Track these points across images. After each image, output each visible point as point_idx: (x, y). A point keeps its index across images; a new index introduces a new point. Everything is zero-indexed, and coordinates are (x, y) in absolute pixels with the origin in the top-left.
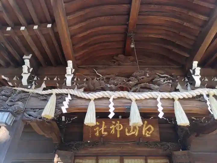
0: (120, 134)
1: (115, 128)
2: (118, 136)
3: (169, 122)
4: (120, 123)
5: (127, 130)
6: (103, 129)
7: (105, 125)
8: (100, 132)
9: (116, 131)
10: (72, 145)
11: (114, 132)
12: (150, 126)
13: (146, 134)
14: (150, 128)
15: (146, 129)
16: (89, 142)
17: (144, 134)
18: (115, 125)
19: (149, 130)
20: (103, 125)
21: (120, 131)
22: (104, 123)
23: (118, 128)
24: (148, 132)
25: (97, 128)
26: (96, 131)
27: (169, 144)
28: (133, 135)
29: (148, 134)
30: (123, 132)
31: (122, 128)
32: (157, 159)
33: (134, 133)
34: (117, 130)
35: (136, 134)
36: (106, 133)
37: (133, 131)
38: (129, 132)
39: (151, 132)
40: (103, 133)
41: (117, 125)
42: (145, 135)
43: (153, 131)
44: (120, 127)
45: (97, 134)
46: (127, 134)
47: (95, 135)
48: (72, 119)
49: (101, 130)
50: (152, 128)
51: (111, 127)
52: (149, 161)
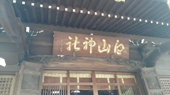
0: (93, 50)
1: (88, 44)
2: (91, 52)
3: (134, 44)
4: (93, 40)
5: (99, 47)
6: (75, 44)
7: (78, 40)
8: (72, 47)
9: (89, 47)
10: (39, 58)
11: (86, 48)
13: (117, 52)
14: (121, 46)
15: (118, 47)
17: (115, 51)
18: (88, 41)
19: (120, 48)
20: (76, 41)
21: (93, 48)
22: (76, 38)
23: (91, 44)
24: (119, 50)
25: (70, 43)
26: (68, 46)
28: (106, 52)
29: (119, 52)
30: (95, 49)
31: (95, 44)
33: (105, 50)
34: (90, 47)
35: (108, 52)
36: (78, 49)
37: (106, 48)
38: (101, 49)
39: (121, 51)
40: (75, 48)
41: (90, 41)
43: (124, 50)
44: (93, 44)
45: (69, 49)
46: (100, 51)
47: (66, 49)
48: (37, 32)
49: (74, 45)
50: (123, 48)
51: (84, 43)
52: (119, 76)
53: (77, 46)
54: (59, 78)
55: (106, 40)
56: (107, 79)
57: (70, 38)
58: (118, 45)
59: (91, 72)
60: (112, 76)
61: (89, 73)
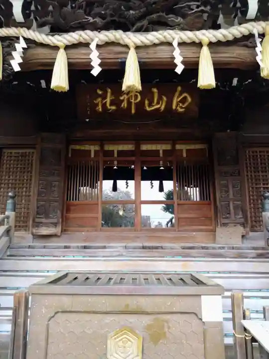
0: (136, 109)
1: (128, 99)
2: (133, 111)
3: (221, 88)
5: (147, 102)
6: (108, 100)
7: (112, 94)
8: (104, 105)
9: (129, 103)
11: (126, 105)
12: (185, 95)
13: (178, 108)
14: (185, 98)
15: (179, 99)
16: (87, 120)
17: (174, 107)
18: (128, 94)
19: (184, 101)
20: (109, 95)
21: (137, 104)
22: (109, 90)
23: (133, 99)
24: (181, 105)
25: (99, 99)
26: (97, 105)
28: (158, 109)
29: (181, 108)
31: (139, 99)
32: (190, 144)
33: (158, 106)
35: (163, 108)
36: (114, 108)
37: (158, 103)
38: (150, 105)
39: (186, 105)
40: (109, 107)
41: (131, 94)
42: (176, 110)
43: (190, 104)
44: (136, 97)
45: (100, 108)
46: (148, 109)
47: (96, 110)
49: (106, 102)
50: (189, 99)
51: (122, 98)
52: (178, 147)
53: (111, 104)
54: (90, 151)
55: (158, 89)
56: (159, 151)
57: (100, 92)
58: (180, 94)
59: (134, 142)
60: (168, 147)
61: (132, 144)
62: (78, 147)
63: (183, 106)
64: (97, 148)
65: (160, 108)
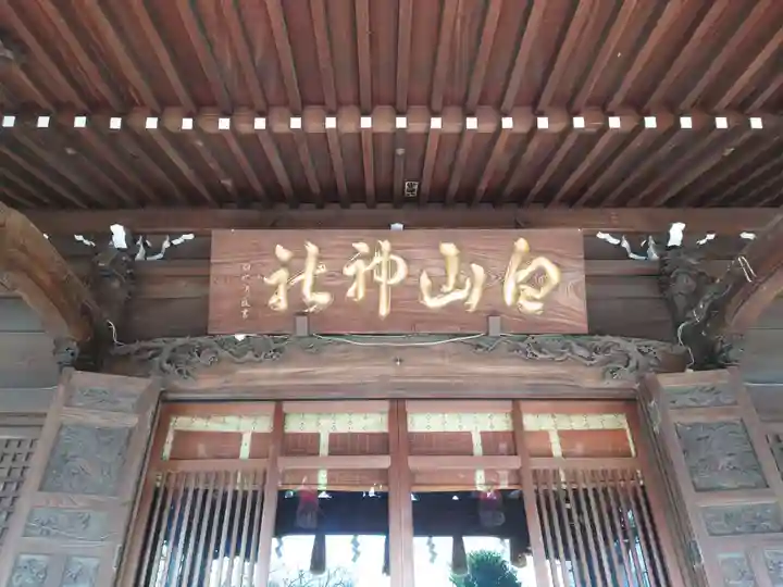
0: (393, 303)
1: (369, 277)
2: (384, 310)
3: (632, 256)
4: (393, 251)
5: (425, 282)
6: (307, 279)
8: (294, 293)
9: (372, 285)
10: (151, 353)
11: (361, 295)
12: (543, 262)
13: (522, 301)
14: (541, 272)
15: (524, 274)
16: (240, 337)
17: (509, 299)
18: (368, 258)
19: (536, 279)
20: (310, 264)
21: (393, 289)
22: (312, 249)
23: (384, 272)
24: (529, 291)
25: (282, 274)
26: (273, 290)
27: (631, 346)
28: (461, 305)
29: (532, 300)
30: (405, 295)
31: (402, 270)
32: (569, 413)
33: (460, 295)
34: (377, 285)
35: (474, 301)
36: (323, 299)
37: (459, 286)
38: (436, 290)
39: (544, 291)
40: (309, 296)
41: (377, 259)
42: (516, 305)
43: (556, 288)
44: (393, 267)
45: (280, 301)
46: (432, 303)
47: (266, 305)
48: (166, 244)
49: (300, 283)
50: (553, 273)
51: (349, 271)
52: (531, 422)
53: (316, 288)
55: (459, 247)
57: (282, 253)
58: (525, 261)
59: (386, 405)
60: (499, 422)
61: (382, 413)
62: (199, 424)
63: (538, 296)
64: (264, 425)
65: (466, 300)
